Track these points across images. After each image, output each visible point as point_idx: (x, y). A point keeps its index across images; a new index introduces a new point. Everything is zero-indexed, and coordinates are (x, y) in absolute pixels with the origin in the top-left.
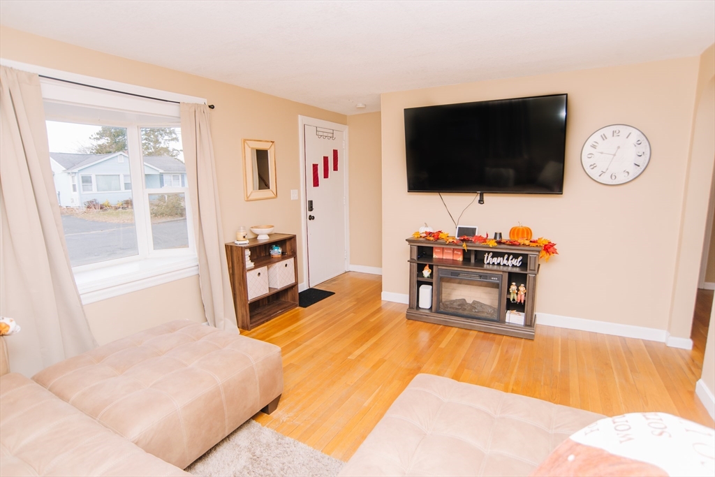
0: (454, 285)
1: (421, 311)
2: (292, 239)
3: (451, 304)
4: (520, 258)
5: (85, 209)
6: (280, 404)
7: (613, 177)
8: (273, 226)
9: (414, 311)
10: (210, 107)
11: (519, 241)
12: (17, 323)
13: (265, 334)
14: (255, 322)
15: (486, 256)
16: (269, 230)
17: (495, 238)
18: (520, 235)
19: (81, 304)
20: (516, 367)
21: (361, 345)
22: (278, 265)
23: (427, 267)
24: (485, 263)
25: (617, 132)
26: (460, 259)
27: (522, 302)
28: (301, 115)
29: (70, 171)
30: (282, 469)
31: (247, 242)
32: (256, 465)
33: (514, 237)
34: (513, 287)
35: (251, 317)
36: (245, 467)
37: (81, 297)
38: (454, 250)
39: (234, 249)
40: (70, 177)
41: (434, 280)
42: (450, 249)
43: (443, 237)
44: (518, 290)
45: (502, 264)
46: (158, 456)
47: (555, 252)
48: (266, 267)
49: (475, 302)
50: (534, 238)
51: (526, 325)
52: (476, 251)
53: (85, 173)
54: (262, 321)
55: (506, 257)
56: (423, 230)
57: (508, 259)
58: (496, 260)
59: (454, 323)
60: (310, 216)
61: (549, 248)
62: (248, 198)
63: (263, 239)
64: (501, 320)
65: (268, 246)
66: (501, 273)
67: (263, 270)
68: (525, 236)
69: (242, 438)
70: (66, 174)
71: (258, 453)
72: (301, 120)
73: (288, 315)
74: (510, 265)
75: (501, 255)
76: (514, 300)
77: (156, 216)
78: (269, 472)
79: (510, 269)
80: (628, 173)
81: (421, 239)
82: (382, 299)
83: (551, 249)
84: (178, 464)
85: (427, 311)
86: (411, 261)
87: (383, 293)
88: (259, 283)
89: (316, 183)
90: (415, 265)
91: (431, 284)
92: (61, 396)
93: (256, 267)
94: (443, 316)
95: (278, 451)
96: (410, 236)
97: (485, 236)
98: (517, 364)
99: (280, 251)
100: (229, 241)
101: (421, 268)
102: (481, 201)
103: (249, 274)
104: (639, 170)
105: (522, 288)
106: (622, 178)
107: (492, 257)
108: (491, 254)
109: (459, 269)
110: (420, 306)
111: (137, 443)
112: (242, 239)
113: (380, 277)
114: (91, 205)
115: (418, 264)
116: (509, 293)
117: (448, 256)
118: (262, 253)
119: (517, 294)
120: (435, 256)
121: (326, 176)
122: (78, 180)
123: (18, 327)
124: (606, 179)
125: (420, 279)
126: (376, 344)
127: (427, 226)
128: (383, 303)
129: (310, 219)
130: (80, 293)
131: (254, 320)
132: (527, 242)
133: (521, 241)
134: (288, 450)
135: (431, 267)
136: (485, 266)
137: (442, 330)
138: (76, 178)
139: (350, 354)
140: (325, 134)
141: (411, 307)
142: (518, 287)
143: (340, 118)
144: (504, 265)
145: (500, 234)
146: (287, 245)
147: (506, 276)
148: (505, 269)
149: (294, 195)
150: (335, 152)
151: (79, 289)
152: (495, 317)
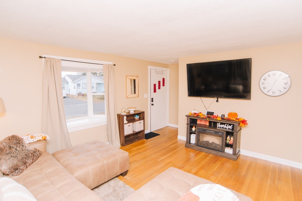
0: (205, 135)
1: (191, 144)
2: (143, 113)
3: (203, 143)
4: (232, 126)
5: (77, 96)
6: (128, 174)
7: (274, 93)
8: (136, 108)
9: (188, 144)
10: (114, 65)
11: (231, 119)
12: (49, 137)
13: (129, 148)
14: (127, 143)
15: (218, 124)
16: (134, 109)
17: (222, 116)
18: (232, 116)
19: (68, 132)
20: (224, 171)
21: (164, 156)
22: (137, 122)
23: (194, 127)
24: (217, 126)
25: (275, 74)
26: (208, 124)
27: (232, 144)
28: (149, 65)
29: (73, 82)
30: (123, 195)
31: (125, 113)
32: (114, 193)
33: (229, 117)
34: (228, 138)
35: (125, 142)
36: (111, 193)
37: (68, 130)
38: (205, 121)
39: (120, 116)
40: (73, 84)
41: (196, 132)
42: (204, 120)
43: (201, 115)
44: (230, 139)
45: (224, 128)
46: (82, 183)
47: (246, 124)
48: (132, 123)
49: (213, 143)
50: (238, 118)
51: (233, 154)
52: (214, 122)
53: (78, 82)
54: (129, 143)
55: (226, 125)
56: (193, 112)
57: (227, 126)
58: (222, 126)
59: (203, 150)
60: (152, 104)
61: (244, 122)
62: (127, 97)
63: (132, 112)
64: (223, 151)
65: (134, 115)
66: (223, 131)
67: (131, 124)
68: (234, 116)
69: (112, 183)
70: (72, 83)
71: (116, 189)
72: (149, 67)
73: (140, 141)
74: (228, 128)
75: (224, 124)
76: (228, 143)
77: (102, 99)
78: (118, 195)
79: (227, 130)
80: (280, 91)
81: (192, 116)
82: (178, 138)
83: (245, 123)
84: (89, 187)
85: (194, 145)
86: (187, 124)
87: (178, 136)
88: (129, 129)
89: (155, 91)
90: (189, 126)
91: (195, 134)
92: (58, 161)
93: (128, 123)
94: (199, 147)
95: (122, 189)
96: (187, 114)
97: (217, 116)
98: (225, 170)
99: (138, 117)
100: (119, 113)
101: (191, 127)
102: (217, 101)
103: (125, 126)
104: (286, 90)
105: (232, 138)
106: (277, 94)
107: (220, 124)
108: (220, 123)
109: (206, 129)
110: (191, 142)
111: (76, 178)
112: (123, 112)
113: (177, 128)
114: (79, 94)
115: (190, 125)
116: (226, 140)
117: (203, 123)
118: (131, 118)
119: (230, 140)
120: (198, 122)
121: (159, 88)
122: (76, 85)
123: (49, 138)
124: (270, 93)
125: (191, 132)
126: (170, 156)
127: (195, 110)
128: (178, 140)
129: (152, 105)
130: (68, 128)
131: (126, 143)
132: (234, 119)
133: (232, 119)
134: (126, 189)
135: (195, 127)
136: (217, 128)
137: (198, 153)
138: (75, 84)
139: (159, 158)
140: (159, 72)
141: (187, 142)
142: (230, 138)
143: (166, 66)
144: (225, 128)
145: (224, 115)
146: (141, 115)
147: (225, 133)
148: (225, 130)
149: (145, 96)
150: (164, 79)
151: (68, 127)
152: (220, 149)
